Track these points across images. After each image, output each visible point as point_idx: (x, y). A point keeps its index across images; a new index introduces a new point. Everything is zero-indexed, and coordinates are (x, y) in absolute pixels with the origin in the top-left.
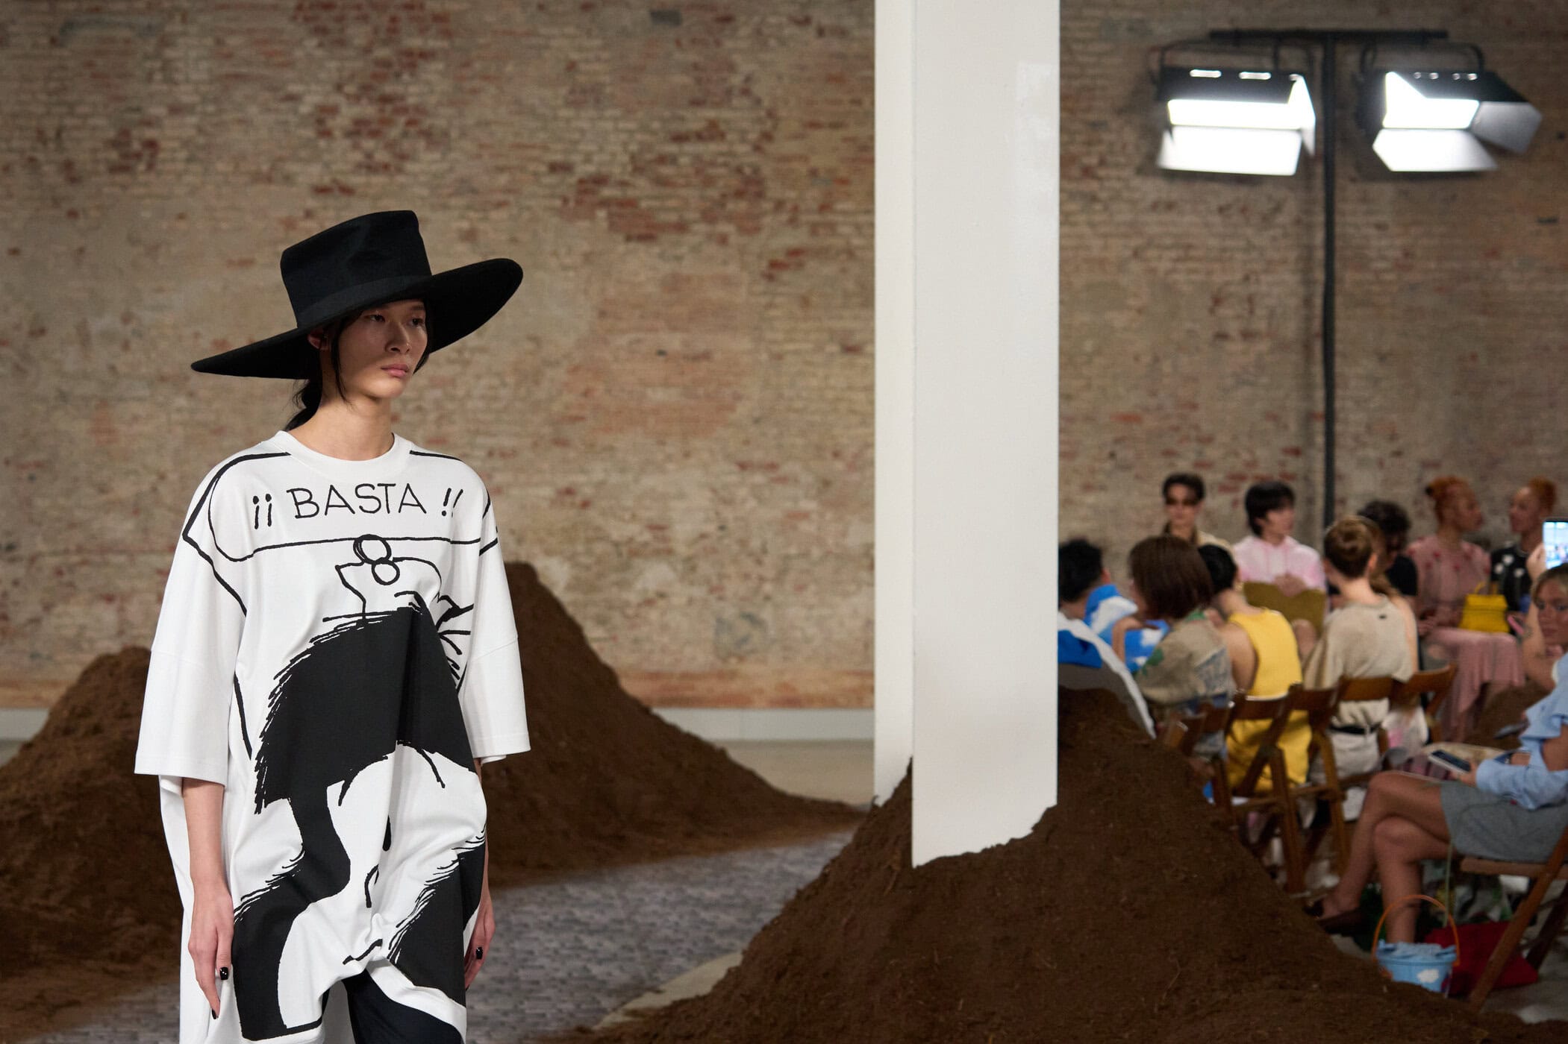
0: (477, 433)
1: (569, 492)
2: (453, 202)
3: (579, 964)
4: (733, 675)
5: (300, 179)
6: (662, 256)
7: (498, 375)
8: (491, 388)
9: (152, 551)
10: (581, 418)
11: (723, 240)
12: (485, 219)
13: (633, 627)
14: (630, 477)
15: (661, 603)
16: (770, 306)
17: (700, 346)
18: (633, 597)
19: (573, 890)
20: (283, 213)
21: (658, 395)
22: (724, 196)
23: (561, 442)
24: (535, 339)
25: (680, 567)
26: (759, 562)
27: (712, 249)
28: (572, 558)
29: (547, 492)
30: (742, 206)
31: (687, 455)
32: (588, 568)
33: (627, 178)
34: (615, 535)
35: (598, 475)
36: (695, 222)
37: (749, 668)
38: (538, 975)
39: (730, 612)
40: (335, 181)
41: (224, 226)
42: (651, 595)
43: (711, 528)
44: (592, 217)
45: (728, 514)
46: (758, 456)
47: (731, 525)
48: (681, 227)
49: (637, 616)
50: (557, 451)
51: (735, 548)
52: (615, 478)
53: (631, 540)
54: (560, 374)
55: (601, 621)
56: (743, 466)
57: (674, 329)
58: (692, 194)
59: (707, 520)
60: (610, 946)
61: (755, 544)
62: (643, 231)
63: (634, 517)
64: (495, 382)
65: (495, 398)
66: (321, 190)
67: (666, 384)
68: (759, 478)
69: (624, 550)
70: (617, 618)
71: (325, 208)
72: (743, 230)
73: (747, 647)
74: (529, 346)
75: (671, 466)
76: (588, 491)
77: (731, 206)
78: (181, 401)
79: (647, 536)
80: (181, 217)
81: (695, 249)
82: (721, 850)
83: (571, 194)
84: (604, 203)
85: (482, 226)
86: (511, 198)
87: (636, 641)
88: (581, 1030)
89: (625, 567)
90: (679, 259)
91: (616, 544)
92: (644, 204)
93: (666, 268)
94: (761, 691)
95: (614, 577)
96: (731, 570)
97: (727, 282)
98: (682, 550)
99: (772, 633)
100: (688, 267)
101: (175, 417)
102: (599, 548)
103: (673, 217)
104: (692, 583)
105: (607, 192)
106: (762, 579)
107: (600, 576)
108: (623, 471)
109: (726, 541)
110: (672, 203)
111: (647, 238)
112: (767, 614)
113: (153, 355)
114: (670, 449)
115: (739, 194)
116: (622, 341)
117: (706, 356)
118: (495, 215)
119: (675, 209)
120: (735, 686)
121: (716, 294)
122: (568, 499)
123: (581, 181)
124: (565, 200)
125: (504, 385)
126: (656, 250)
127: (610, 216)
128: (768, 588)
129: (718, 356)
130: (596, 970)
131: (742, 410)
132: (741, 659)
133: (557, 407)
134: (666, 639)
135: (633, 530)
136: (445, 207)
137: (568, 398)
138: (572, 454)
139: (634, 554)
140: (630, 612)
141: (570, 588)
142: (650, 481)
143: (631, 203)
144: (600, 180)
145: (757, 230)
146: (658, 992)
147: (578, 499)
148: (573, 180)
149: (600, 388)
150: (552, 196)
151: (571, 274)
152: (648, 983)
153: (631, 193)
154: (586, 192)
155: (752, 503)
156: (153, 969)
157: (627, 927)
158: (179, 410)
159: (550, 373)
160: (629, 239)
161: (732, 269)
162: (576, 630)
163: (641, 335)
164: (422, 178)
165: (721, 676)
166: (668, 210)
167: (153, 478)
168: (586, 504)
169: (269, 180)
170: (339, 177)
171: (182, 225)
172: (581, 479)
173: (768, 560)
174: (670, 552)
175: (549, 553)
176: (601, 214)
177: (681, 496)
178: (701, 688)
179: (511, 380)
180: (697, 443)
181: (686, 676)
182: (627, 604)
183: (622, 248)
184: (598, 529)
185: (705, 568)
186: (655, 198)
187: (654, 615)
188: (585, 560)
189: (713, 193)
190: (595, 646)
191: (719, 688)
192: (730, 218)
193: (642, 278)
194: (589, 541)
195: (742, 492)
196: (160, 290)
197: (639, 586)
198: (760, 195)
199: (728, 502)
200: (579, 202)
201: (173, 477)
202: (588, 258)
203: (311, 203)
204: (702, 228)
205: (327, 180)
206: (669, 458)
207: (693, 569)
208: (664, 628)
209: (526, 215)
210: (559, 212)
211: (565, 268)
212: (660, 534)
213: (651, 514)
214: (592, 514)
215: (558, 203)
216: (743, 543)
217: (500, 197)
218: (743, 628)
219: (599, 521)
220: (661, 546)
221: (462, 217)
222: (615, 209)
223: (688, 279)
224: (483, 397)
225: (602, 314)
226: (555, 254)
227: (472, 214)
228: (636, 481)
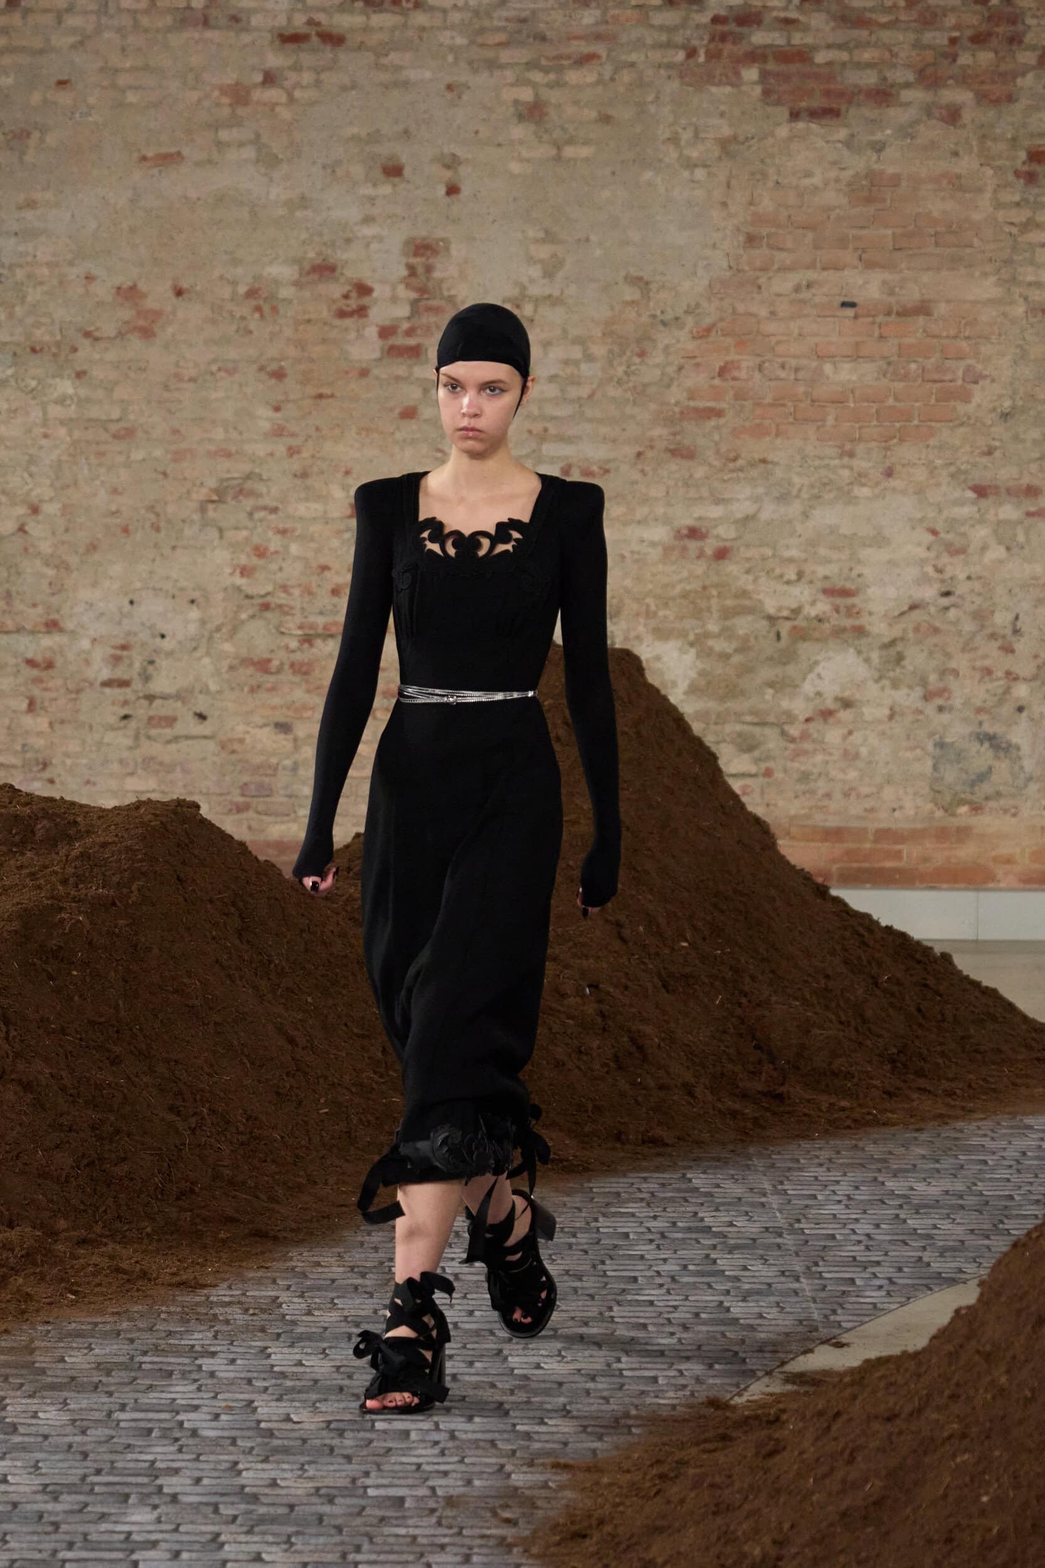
0: (543, 437)
1: (694, 533)
2: (505, 56)
3: (710, 1298)
4: (963, 833)
5: (255, 21)
6: (848, 144)
7: (579, 341)
8: (566, 362)
9: (19, 630)
10: (719, 413)
11: (953, 116)
12: (558, 84)
13: (797, 754)
14: (794, 509)
15: (845, 715)
16: (1028, 226)
17: (912, 294)
18: (800, 707)
19: (698, 1179)
20: (230, 78)
21: (842, 375)
22: (953, 41)
23: (681, 452)
24: (641, 283)
25: (875, 656)
26: (1008, 650)
27: (932, 131)
28: (698, 643)
29: (659, 533)
30: (985, 57)
31: (889, 473)
32: (725, 657)
33: (793, 14)
34: (770, 606)
35: (743, 508)
36: (908, 85)
37: (988, 822)
38: (644, 1315)
39: (957, 731)
40: (311, 22)
41: (131, 97)
42: (830, 704)
43: (929, 593)
44: (735, 81)
45: (957, 569)
46: (1006, 474)
47: (962, 588)
48: (883, 95)
49: (805, 736)
50: (674, 466)
51: (968, 627)
52: (769, 511)
53: (796, 611)
54: (682, 340)
55: (747, 745)
56: (981, 491)
57: (870, 265)
58: (901, 39)
59: (924, 580)
60: (761, 1272)
61: (1001, 619)
62: (817, 102)
63: (800, 575)
64: (576, 353)
65: (576, 381)
66: (290, 39)
67: (856, 356)
68: (1009, 511)
69: (785, 628)
70: (772, 741)
71: (297, 68)
72: (982, 98)
73: (986, 788)
74: (631, 293)
75: (865, 492)
76: (726, 532)
77: (964, 59)
78: (66, 386)
79: (823, 606)
80: (62, 83)
81: (906, 132)
82: (943, 1119)
83: (701, 43)
84: (755, 56)
85: (553, 96)
86: (601, 49)
87: (805, 777)
88: (714, 1403)
89: (787, 657)
90: (879, 148)
91: (771, 619)
92: (820, 58)
93: (858, 164)
94: (1009, 860)
95: (766, 673)
96: (961, 662)
97: (957, 185)
98: (880, 629)
99: (1028, 765)
100: (892, 162)
101: (55, 411)
102: (744, 625)
103: (870, 79)
104: (895, 685)
105: (759, 37)
106: (1012, 677)
107: (747, 670)
108: (783, 498)
109: (952, 614)
110: (867, 55)
111: (827, 114)
112: (1019, 735)
113: (19, 311)
114: (860, 464)
115: (979, 39)
116: (784, 284)
117: (923, 309)
118: (573, 76)
119: (869, 65)
120: (966, 852)
121: (938, 206)
122: (693, 545)
123: (716, 20)
124: (692, 53)
125: (589, 358)
126: (843, 134)
127: (764, 75)
128: (1022, 691)
129: (942, 309)
130: (738, 1309)
131: (981, 397)
132: (976, 809)
133: (675, 395)
134: (853, 774)
135: (800, 594)
136: (493, 65)
137: (695, 379)
138: (700, 472)
139: (801, 635)
140: (794, 731)
141: (693, 690)
142: (827, 516)
143: (802, 55)
144: (748, 18)
145: (1010, 99)
146: (840, 1345)
147: (710, 546)
148: (705, 18)
149: (747, 362)
150: (668, 45)
151: (700, 174)
152: (824, 1332)
153: (797, 39)
154: (723, 38)
155: (997, 552)
156: (28, 1297)
157: (788, 1240)
158: (61, 401)
159: (664, 338)
160: (795, 116)
161: (966, 164)
162: (708, 759)
163: (812, 275)
164: (456, 17)
165: (942, 834)
166: (860, 66)
167: (21, 510)
168: (721, 554)
169: (206, 22)
170: (321, 17)
171: (64, 98)
172: (715, 512)
173: (1022, 646)
174: (860, 631)
175: (661, 634)
176: (751, 74)
177: (880, 540)
178: (910, 853)
179: (599, 350)
180: (906, 452)
181: (883, 834)
182: (790, 718)
183: (783, 132)
184: (744, 594)
185: (916, 658)
186: (840, 47)
187: (833, 735)
188: (720, 645)
189: (938, 38)
190: (736, 786)
191: (940, 855)
192: (964, 79)
193: (817, 180)
194: (727, 614)
195: (981, 533)
196: (31, 204)
197: (808, 687)
198: (1015, 40)
199: (956, 551)
200: (711, 56)
201: (51, 509)
202: (727, 147)
203: (275, 60)
204: (915, 96)
205: (299, 22)
206: (860, 478)
207: (900, 658)
208: (850, 756)
209: (626, 77)
210: (682, 72)
211: (691, 165)
212: (840, 601)
213: (831, 570)
214: (731, 568)
215: (681, 56)
216: (981, 616)
217: (585, 48)
218: (981, 757)
219: (745, 582)
220: (848, 623)
221: (519, 82)
222: (771, 66)
223: (895, 180)
224: (552, 378)
225: (751, 240)
226: (674, 140)
227: (537, 77)
228: (806, 515)
